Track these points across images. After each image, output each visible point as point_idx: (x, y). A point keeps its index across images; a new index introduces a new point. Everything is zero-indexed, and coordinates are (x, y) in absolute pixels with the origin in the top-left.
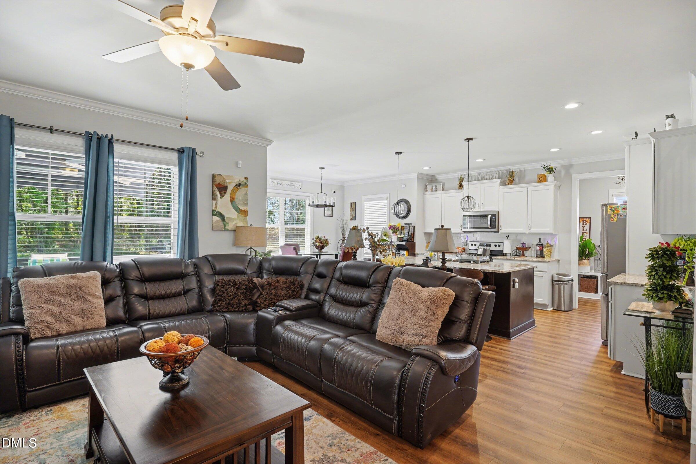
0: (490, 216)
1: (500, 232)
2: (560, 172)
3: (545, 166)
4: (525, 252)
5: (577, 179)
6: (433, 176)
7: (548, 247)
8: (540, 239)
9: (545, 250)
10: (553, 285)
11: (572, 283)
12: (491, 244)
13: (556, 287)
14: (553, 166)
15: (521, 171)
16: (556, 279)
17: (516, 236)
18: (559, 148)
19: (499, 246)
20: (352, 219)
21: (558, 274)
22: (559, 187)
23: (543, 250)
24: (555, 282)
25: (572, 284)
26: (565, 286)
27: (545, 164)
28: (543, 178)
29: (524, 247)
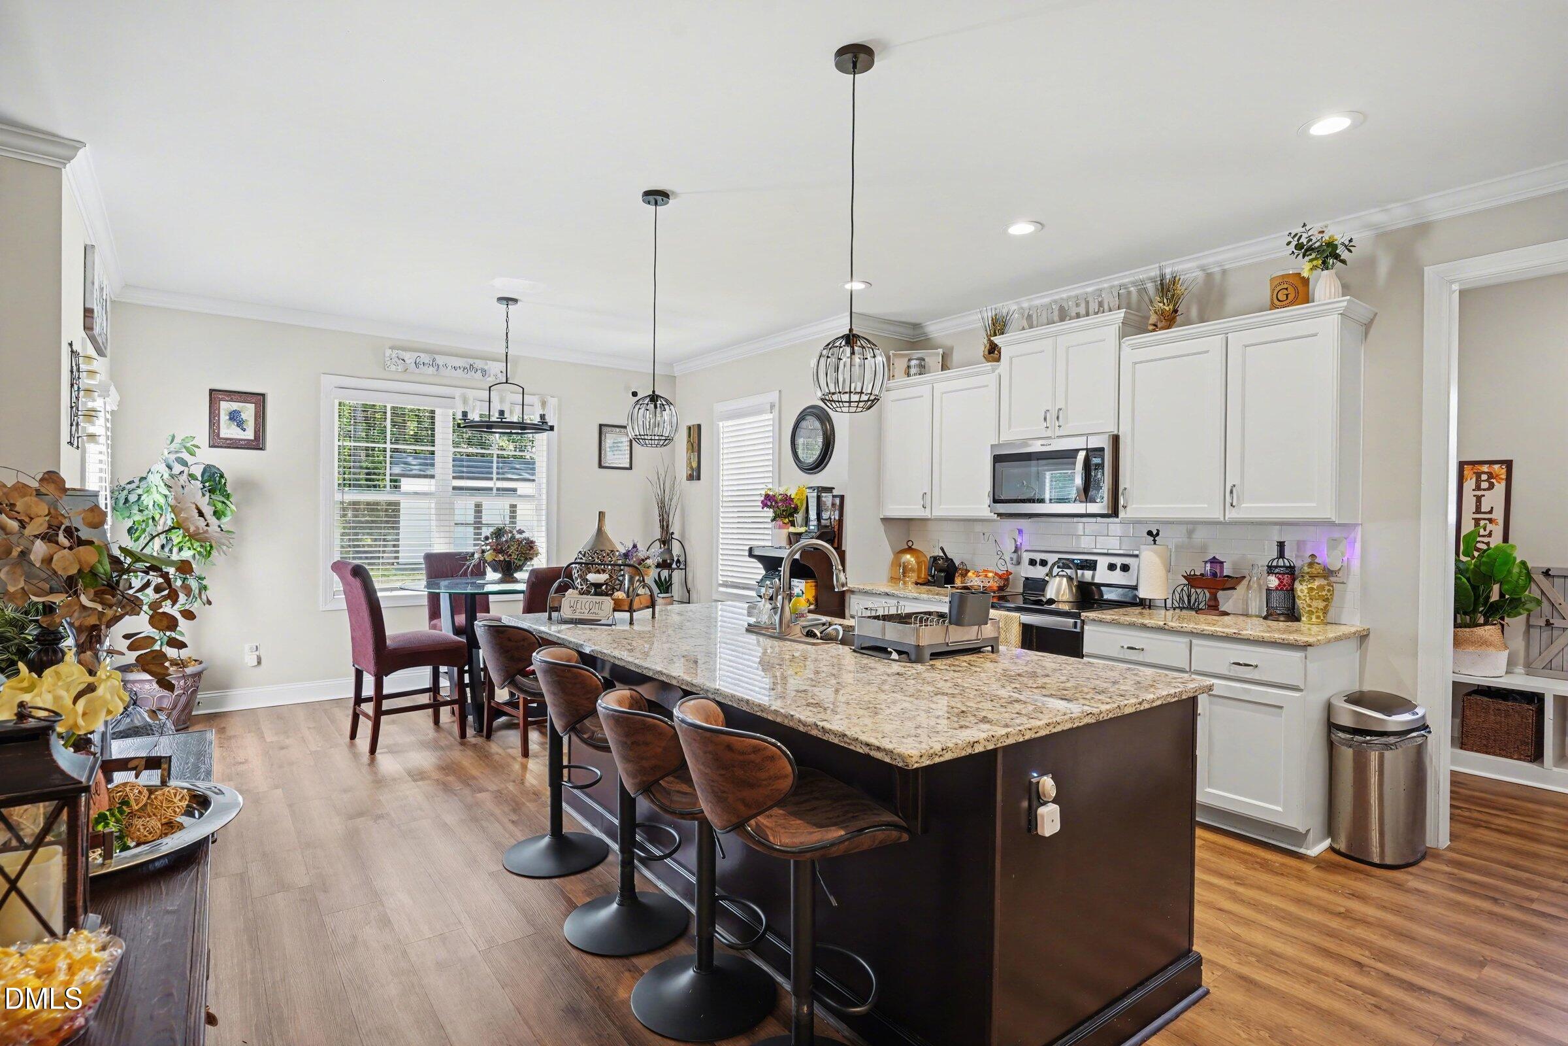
0: (1081, 456)
1: (1122, 514)
2: (1370, 263)
3: (1304, 240)
4: (1221, 594)
5: (1452, 282)
6: (916, 326)
7: (1313, 577)
8: (1281, 545)
9: (1301, 589)
10: (1331, 746)
11: (1420, 741)
12: (1095, 562)
13: (1347, 755)
14: (1338, 233)
15: (1209, 276)
16: (1346, 720)
17: (1190, 533)
18: (1352, 112)
19: (1125, 568)
20: (690, 478)
21: (1357, 699)
22: (1368, 326)
23: (1293, 590)
24: (1341, 734)
25: (1420, 751)
26: (1388, 754)
27: (1300, 230)
28: (1291, 290)
29: (1214, 575)
